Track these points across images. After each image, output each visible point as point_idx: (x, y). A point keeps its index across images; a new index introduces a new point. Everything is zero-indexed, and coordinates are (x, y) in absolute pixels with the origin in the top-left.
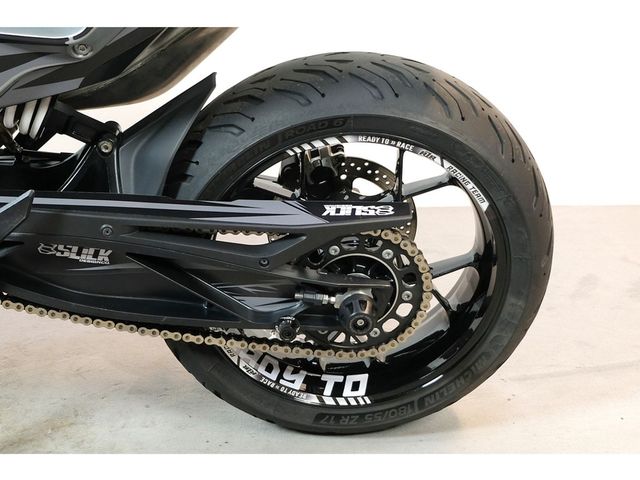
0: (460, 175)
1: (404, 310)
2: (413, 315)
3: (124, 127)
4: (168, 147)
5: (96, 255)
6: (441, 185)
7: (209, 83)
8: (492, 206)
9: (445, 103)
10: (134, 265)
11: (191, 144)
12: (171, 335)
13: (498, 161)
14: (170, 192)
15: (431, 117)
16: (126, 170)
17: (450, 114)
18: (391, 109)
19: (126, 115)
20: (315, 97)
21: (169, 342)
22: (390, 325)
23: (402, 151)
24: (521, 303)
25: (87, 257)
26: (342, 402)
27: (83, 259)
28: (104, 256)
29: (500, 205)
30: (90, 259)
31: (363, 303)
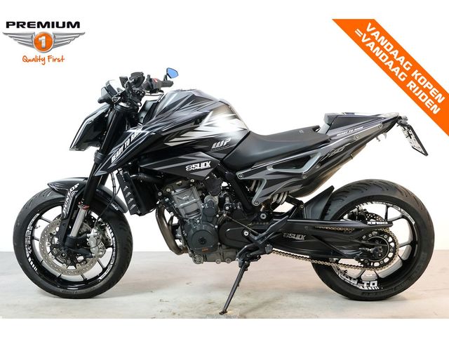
0: (406, 214)
1: (390, 255)
2: (393, 256)
3: (304, 202)
4: (321, 207)
5: (300, 237)
6: (399, 218)
7: (332, 188)
8: (416, 223)
9: (401, 192)
10: (315, 240)
11: (328, 205)
12: (314, 261)
13: (417, 209)
14: (322, 218)
15: (397, 196)
16: (307, 213)
17: (403, 195)
18: (386, 194)
19: (305, 199)
20: (364, 191)
21: (313, 264)
22: (386, 260)
23: (388, 207)
24: (426, 254)
25: (298, 238)
26: (370, 289)
27: (297, 238)
28: (303, 237)
29: (418, 222)
30: (299, 239)
31: (380, 249)
